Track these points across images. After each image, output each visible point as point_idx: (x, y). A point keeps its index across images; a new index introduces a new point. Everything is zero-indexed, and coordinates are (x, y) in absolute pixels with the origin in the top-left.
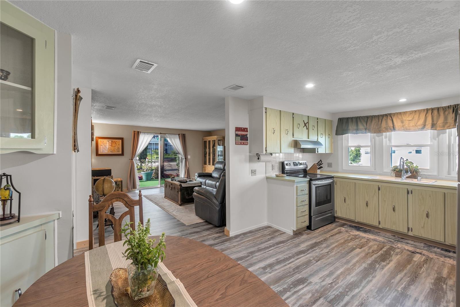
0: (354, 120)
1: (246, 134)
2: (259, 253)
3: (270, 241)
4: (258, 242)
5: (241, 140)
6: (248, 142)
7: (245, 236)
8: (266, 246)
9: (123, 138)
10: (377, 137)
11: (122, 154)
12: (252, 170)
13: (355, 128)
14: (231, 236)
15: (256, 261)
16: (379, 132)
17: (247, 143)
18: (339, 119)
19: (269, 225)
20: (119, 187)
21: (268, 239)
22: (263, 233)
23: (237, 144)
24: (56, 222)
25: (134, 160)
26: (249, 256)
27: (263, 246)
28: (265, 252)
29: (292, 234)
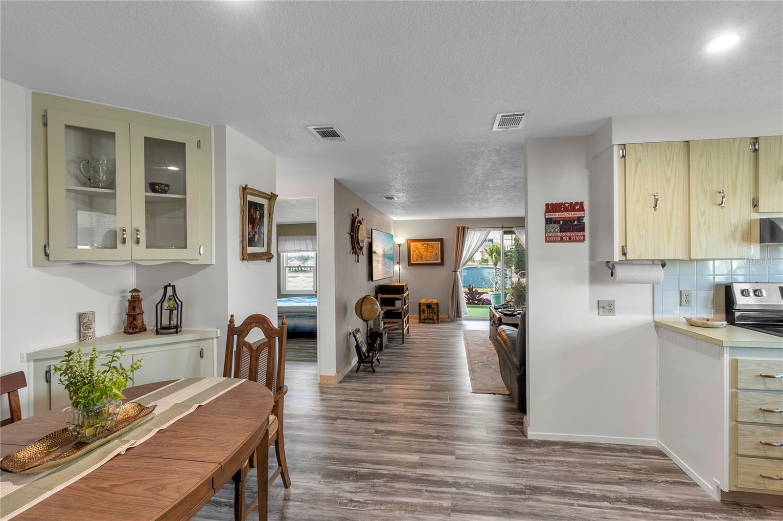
1: (578, 217)
2: (553, 497)
3: (623, 485)
4: (580, 475)
5: (561, 231)
6: (584, 236)
7: (563, 451)
8: (592, 492)
9: (442, 239)
11: (442, 264)
12: (598, 301)
14: (529, 438)
15: (527, 510)
17: (582, 238)
19: (661, 449)
20: (435, 313)
21: (620, 479)
22: (622, 461)
23: (551, 241)
24: (215, 340)
25: (458, 273)
26: (522, 492)
27: (582, 488)
28: (572, 505)
29: (716, 497)
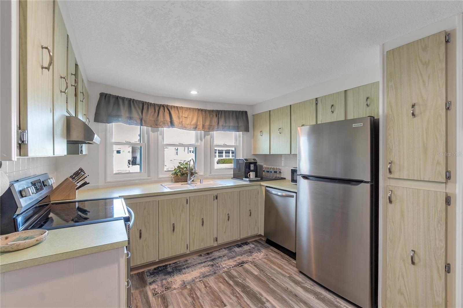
0: (126, 103)
10: (152, 132)
13: (127, 115)
16: (157, 126)
18: (100, 94)
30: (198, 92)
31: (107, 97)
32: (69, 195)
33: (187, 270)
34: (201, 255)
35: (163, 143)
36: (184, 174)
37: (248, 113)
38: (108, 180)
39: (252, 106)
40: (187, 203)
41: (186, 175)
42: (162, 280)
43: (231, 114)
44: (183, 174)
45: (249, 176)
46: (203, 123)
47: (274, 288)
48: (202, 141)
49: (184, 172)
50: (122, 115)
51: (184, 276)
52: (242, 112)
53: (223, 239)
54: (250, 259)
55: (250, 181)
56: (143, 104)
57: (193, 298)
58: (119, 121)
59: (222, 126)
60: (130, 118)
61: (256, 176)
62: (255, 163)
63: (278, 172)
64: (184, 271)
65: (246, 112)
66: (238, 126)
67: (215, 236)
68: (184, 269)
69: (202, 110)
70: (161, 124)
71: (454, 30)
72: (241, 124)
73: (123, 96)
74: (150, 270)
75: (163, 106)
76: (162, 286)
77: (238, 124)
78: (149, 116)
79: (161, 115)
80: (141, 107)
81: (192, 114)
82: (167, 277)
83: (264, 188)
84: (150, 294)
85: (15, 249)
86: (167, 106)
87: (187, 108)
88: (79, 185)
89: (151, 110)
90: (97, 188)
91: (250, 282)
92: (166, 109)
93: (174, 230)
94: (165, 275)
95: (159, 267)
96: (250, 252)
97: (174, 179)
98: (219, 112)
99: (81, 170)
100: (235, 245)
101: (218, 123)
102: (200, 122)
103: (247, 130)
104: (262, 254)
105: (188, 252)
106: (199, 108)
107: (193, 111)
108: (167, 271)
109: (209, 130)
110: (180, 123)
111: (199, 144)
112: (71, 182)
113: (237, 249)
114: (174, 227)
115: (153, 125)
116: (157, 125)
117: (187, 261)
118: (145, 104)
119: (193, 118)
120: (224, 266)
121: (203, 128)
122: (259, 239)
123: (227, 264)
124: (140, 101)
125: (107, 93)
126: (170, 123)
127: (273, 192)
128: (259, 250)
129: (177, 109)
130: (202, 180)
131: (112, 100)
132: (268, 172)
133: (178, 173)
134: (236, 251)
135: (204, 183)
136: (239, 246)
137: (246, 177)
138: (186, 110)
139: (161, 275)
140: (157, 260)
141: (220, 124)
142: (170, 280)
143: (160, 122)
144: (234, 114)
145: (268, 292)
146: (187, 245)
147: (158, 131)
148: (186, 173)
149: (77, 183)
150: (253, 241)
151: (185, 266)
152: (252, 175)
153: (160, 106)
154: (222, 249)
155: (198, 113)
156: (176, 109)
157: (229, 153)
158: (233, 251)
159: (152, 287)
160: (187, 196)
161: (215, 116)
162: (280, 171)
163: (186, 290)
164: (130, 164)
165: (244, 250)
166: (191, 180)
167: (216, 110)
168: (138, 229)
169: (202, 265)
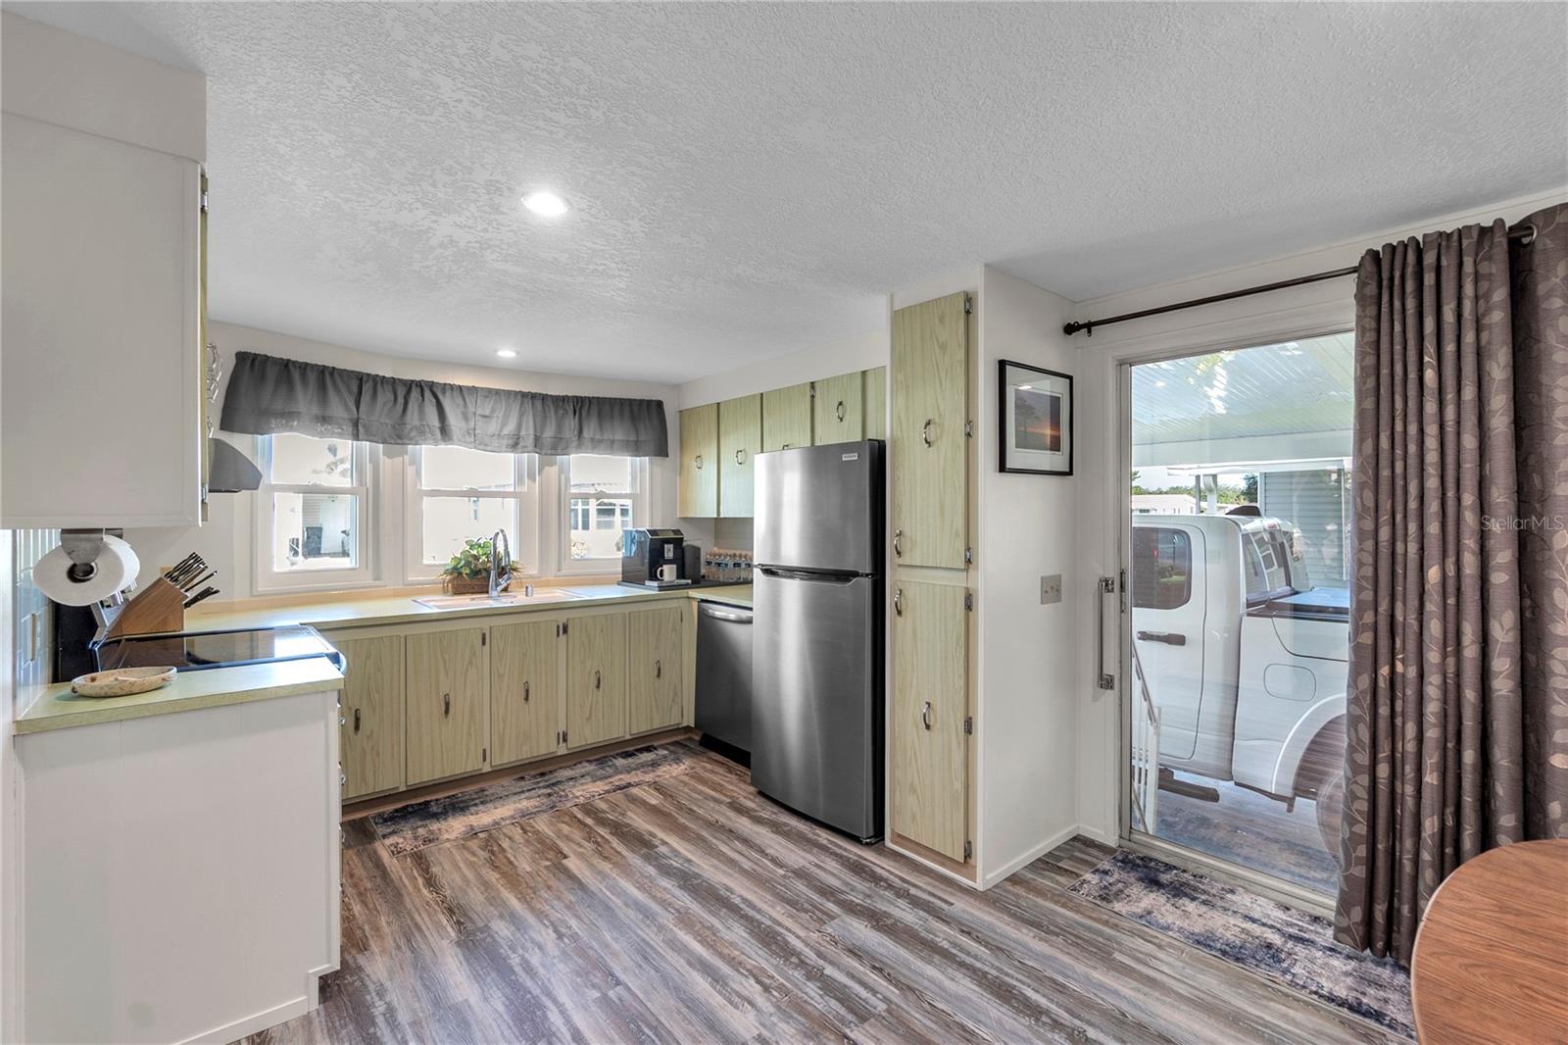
0: (312, 377)
10: (385, 457)
13: (315, 410)
16: (400, 442)
18: (242, 357)
30: (518, 353)
31: (257, 363)
32: (165, 621)
33: (481, 807)
34: (523, 778)
35: (419, 487)
36: (480, 571)
37: (665, 407)
38: (260, 589)
39: (677, 387)
40: (484, 643)
41: (484, 574)
42: (414, 829)
43: (617, 408)
44: (476, 573)
45: (662, 575)
46: (535, 431)
47: (687, 824)
48: (534, 480)
49: (480, 567)
50: (299, 413)
51: (472, 818)
52: (649, 402)
53: (585, 736)
54: (649, 777)
55: (661, 588)
56: (361, 380)
57: (492, 852)
58: (291, 429)
59: (592, 439)
60: (324, 419)
61: (681, 574)
62: (678, 542)
63: (743, 566)
64: (473, 809)
65: (660, 404)
66: (636, 442)
67: (562, 728)
68: (476, 805)
69: (533, 396)
70: (412, 435)
71: (977, 292)
72: (647, 435)
73: (301, 361)
74: (384, 813)
75: (420, 385)
76: (416, 838)
77: (637, 434)
78: (380, 411)
79: (412, 412)
80: (355, 389)
81: (503, 409)
82: (428, 822)
83: (695, 605)
84: (385, 855)
85: (127, 690)
86: (432, 385)
87: (490, 390)
88: (190, 595)
89: (385, 396)
90: (230, 609)
91: (635, 817)
92: (427, 394)
93: (447, 711)
94: (423, 819)
95: (407, 806)
96: (654, 764)
97: (450, 585)
98: (582, 402)
99: (196, 558)
100: (618, 754)
101: (581, 432)
102: (527, 429)
103: (661, 450)
104: (683, 767)
105: (487, 768)
106: (526, 390)
107: (509, 398)
108: (429, 812)
109: (553, 452)
110: (469, 434)
111: (525, 489)
112: (173, 587)
113: (620, 762)
114: (447, 705)
115: (390, 437)
116: (400, 439)
117: (483, 791)
118: (367, 381)
119: (506, 417)
120: (578, 794)
121: (536, 446)
122: (685, 739)
123: (586, 788)
124: (352, 372)
125: (257, 352)
126: (441, 431)
127: (717, 613)
128: (678, 761)
129: (459, 395)
130: (530, 588)
131: (272, 372)
132: (719, 564)
133: (463, 570)
134: (618, 764)
135: (535, 596)
136: (627, 755)
137: (653, 577)
138: (487, 397)
139: (412, 821)
140: (403, 788)
141: (585, 434)
142: (435, 826)
143: (411, 430)
144: (627, 409)
145: (670, 830)
146: (484, 751)
147: (404, 453)
148: (485, 569)
149: (186, 591)
150: (668, 744)
151: (477, 801)
152: (669, 572)
153: (410, 385)
154: (580, 763)
155: (522, 404)
156: (456, 393)
157: (611, 512)
158: (609, 766)
159: (388, 842)
160: (485, 624)
161: (571, 413)
162: (749, 562)
163: (475, 841)
164: (296, 553)
165: (639, 761)
166: (499, 588)
167: (574, 397)
168: (350, 709)
169: (523, 796)
